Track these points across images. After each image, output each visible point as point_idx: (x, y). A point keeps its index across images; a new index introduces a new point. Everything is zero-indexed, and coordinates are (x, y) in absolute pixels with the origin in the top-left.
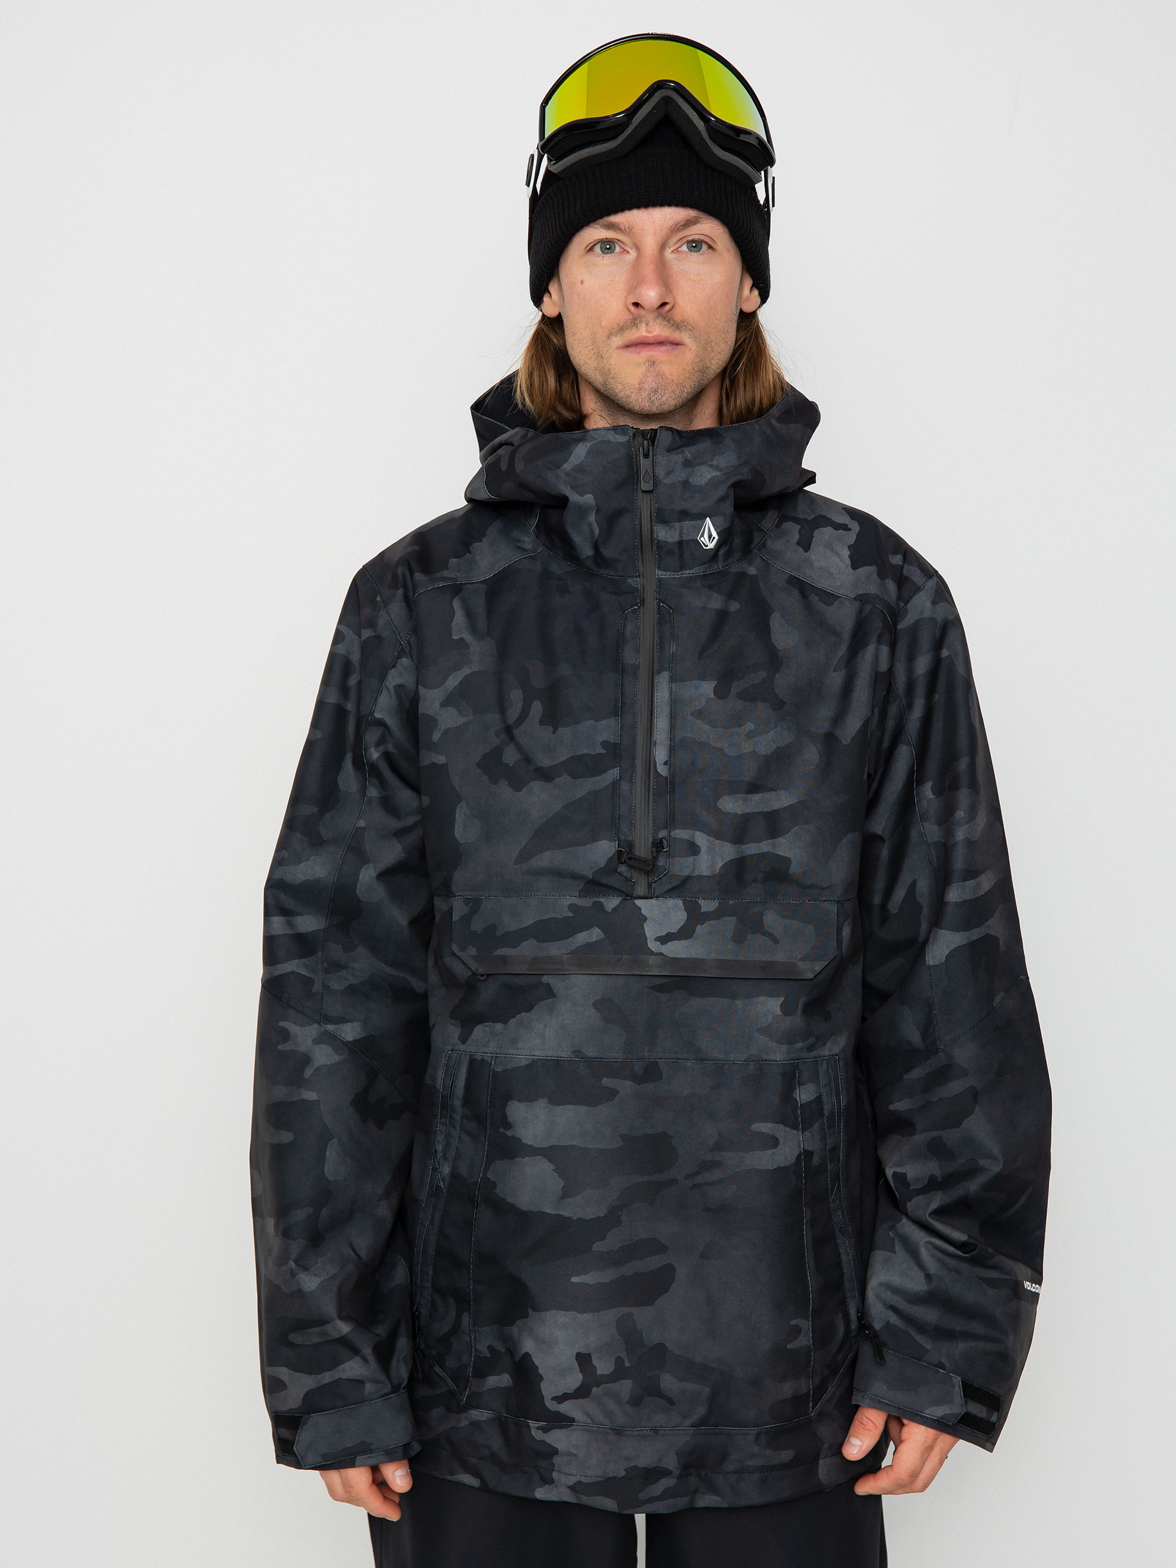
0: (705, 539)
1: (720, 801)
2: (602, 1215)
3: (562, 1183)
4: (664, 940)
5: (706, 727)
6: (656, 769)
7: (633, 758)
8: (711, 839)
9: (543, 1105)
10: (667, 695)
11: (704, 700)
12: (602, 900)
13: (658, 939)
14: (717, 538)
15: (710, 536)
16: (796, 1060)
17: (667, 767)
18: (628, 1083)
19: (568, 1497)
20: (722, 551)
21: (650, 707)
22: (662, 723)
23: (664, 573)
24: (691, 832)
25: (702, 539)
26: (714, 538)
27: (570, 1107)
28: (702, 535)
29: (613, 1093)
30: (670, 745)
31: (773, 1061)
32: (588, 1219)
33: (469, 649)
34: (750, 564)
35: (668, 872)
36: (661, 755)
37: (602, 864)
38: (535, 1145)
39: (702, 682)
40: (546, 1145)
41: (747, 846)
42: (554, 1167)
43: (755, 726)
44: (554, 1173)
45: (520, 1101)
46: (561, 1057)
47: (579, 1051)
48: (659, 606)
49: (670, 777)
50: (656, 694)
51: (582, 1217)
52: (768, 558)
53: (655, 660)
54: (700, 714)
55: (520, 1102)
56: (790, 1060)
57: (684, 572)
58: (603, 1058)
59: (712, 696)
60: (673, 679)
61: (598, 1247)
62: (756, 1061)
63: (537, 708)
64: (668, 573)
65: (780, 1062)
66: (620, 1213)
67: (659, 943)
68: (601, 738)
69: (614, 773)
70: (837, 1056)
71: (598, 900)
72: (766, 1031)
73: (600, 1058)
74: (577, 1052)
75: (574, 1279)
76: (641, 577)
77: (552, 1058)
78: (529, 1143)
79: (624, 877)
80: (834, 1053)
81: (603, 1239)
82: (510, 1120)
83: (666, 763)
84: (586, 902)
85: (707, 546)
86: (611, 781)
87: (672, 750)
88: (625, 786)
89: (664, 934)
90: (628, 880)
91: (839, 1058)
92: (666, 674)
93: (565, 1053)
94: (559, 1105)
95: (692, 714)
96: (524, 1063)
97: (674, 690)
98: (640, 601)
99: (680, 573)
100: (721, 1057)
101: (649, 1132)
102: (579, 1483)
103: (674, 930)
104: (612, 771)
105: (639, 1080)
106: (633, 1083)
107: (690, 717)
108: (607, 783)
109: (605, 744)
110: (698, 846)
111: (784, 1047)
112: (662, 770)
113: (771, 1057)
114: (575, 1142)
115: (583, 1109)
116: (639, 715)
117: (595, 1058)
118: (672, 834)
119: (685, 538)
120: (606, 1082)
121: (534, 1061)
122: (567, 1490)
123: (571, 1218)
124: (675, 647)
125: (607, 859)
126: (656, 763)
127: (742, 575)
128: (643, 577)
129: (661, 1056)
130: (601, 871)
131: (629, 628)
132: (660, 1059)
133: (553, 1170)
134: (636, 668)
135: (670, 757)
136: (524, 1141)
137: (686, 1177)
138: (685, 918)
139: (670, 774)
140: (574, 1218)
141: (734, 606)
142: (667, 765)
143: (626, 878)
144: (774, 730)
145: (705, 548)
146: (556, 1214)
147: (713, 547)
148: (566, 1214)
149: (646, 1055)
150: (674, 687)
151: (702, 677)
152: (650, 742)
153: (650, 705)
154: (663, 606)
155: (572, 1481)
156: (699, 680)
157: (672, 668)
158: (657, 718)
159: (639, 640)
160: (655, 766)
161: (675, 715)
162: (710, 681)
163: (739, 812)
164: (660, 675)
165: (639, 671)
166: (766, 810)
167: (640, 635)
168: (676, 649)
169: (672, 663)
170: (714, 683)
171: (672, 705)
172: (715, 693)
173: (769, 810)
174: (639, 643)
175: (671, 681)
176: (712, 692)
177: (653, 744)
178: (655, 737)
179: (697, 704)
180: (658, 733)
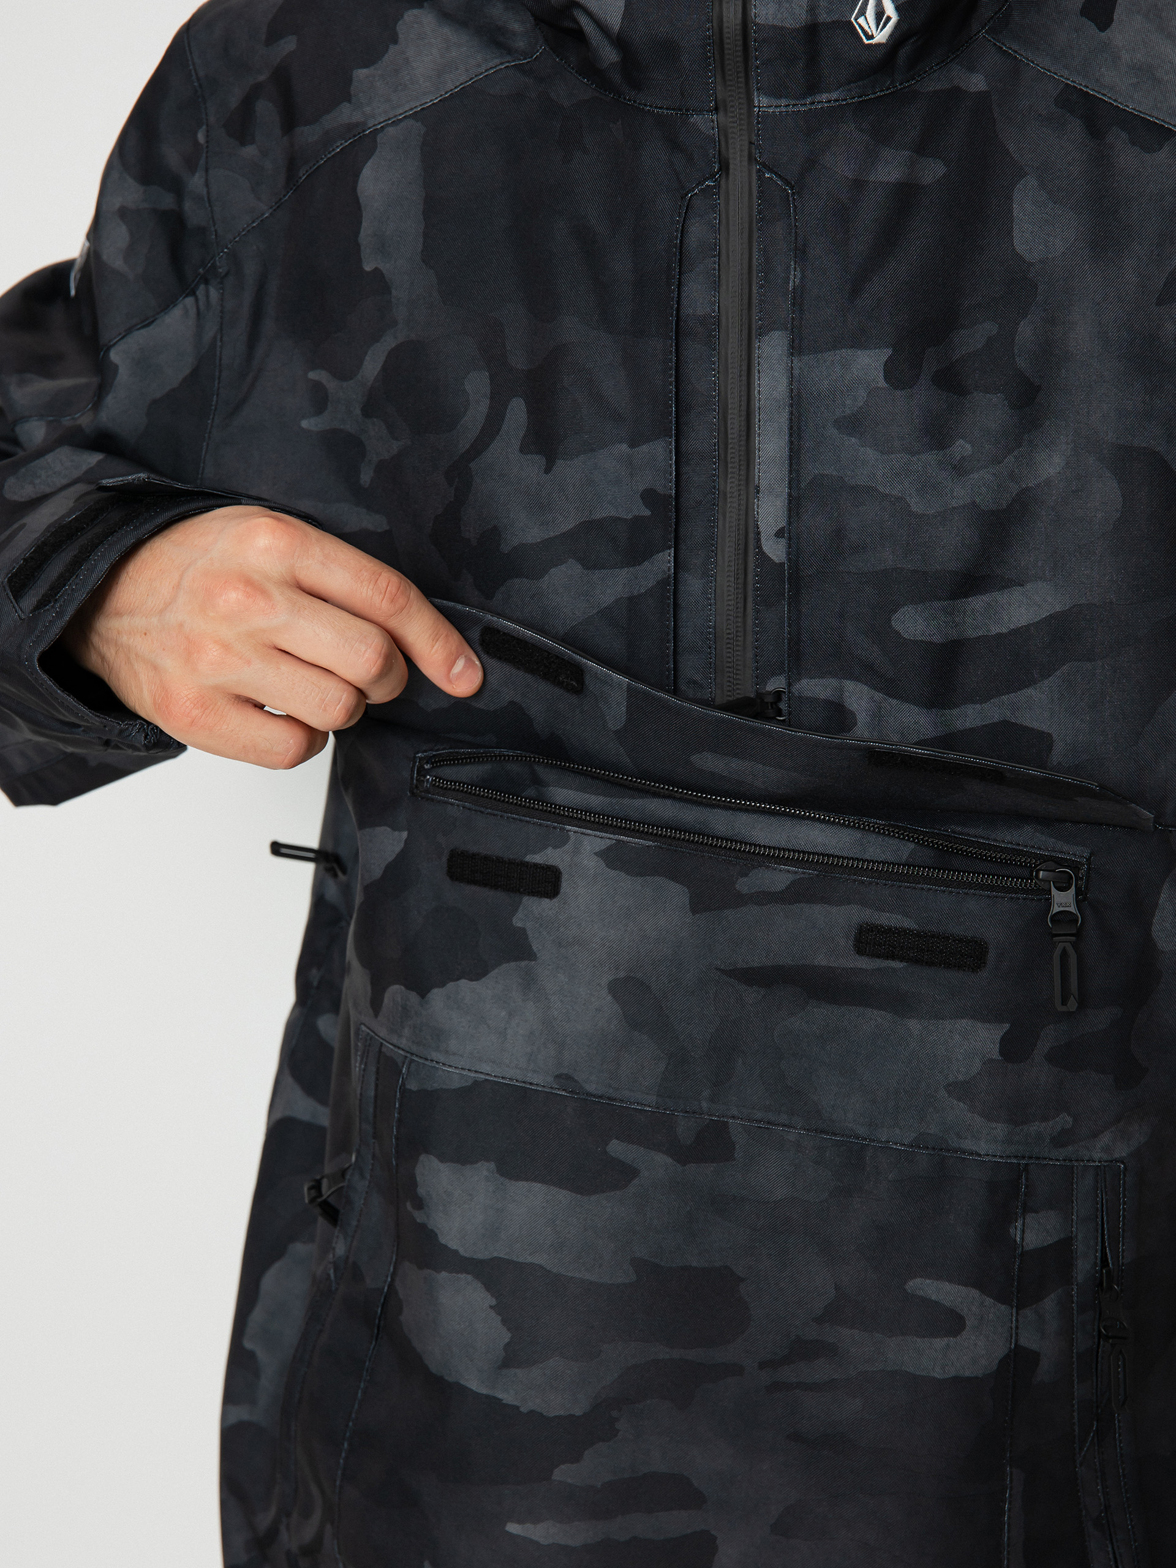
0: (867, 22)
1: (897, 615)
2: (578, 1412)
3: (506, 1336)
5: (870, 453)
6: (759, 546)
8: (878, 696)
9: (485, 1173)
10: (781, 388)
11: (862, 394)
14: (895, 18)
15: (880, 14)
16: (1023, 1157)
17: (783, 542)
18: (661, 1159)
20: (904, 52)
21: (744, 408)
22: (770, 448)
23: (775, 102)
24: (833, 682)
25: (861, 20)
26: (889, 19)
27: (537, 1186)
28: (862, 12)
29: (627, 1173)
30: (790, 495)
31: (972, 1154)
32: (552, 1415)
33: (390, 293)
34: (971, 69)
36: (769, 515)
38: (462, 1252)
39: (859, 352)
40: (482, 1255)
41: (955, 711)
42: (494, 1302)
43: (973, 446)
44: (493, 1314)
45: (442, 1158)
46: (531, 1084)
47: (568, 1077)
48: (760, 178)
49: (790, 568)
50: (757, 383)
51: (539, 1410)
52: (1016, 48)
53: (755, 301)
54: (853, 424)
55: (442, 1161)
56: (1009, 1157)
57: (818, 98)
58: (615, 1100)
59: (882, 383)
60: (795, 349)
61: (563, 1474)
62: (934, 1149)
63: (517, 412)
64: (783, 102)
65: (986, 1159)
66: (615, 1414)
68: (642, 482)
69: (661, 562)
70: (1123, 1163)
72: (962, 1090)
73: (609, 1098)
74: (564, 1079)
75: (513, 1528)
76: (721, 114)
77: (514, 1083)
78: (453, 1245)
80: (1117, 1155)
81: (577, 1459)
82: (421, 1191)
83: (779, 534)
85: (872, 37)
86: (660, 578)
87: (794, 505)
88: (693, 584)
91: (1125, 1168)
92: (778, 337)
93: (540, 1079)
94: (518, 1178)
95: (838, 424)
96: (456, 1084)
97: (796, 372)
98: (720, 169)
99: (809, 100)
100: (861, 1131)
101: (694, 1264)
104: (661, 556)
105: (683, 1154)
106: (669, 1160)
107: (832, 431)
108: (652, 582)
109: (649, 497)
110: (852, 713)
111: (1000, 1129)
112: (775, 550)
113: (968, 1144)
114: (540, 1259)
115: (564, 1196)
117: (601, 1097)
118: (797, 688)
119: (823, 17)
120: (616, 1148)
121: (476, 1083)
123: (518, 1408)
124: (799, 275)
126: (759, 533)
127: (956, 93)
128: (726, 111)
129: (736, 1113)
131: (697, 231)
132: (733, 1117)
133: (491, 1307)
134: (713, 324)
135: (790, 523)
136: (443, 1240)
137: (762, 1365)
139: (789, 560)
140: (522, 1409)
141: (933, 171)
142: (783, 537)
144: (1016, 453)
145: (866, 42)
146: (487, 1396)
147: (884, 41)
148: (507, 1397)
149: (704, 1105)
150: (797, 364)
151: (858, 341)
152: (746, 489)
153: (743, 403)
154: (771, 179)
156: (852, 347)
157: (792, 323)
158: (759, 435)
159: (719, 259)
160: (758, 540)
161: (799, 428)
162: (875, 348)
163: (937, 639)
164: (767, 338)
165: (718, 332)
166: (998, 630)
167: (721, 247)
168: (802, 279)
169: (793, 313)
170: (886, 353)
171: (792, 407)
172: (887, 377)
173: (1005, 630)
174: (719, 265)
175: (792, 354)
176: (881, 375)
177: (752, 490)
178: (757, 477)
179: (848, 402)
180: (763, 467)
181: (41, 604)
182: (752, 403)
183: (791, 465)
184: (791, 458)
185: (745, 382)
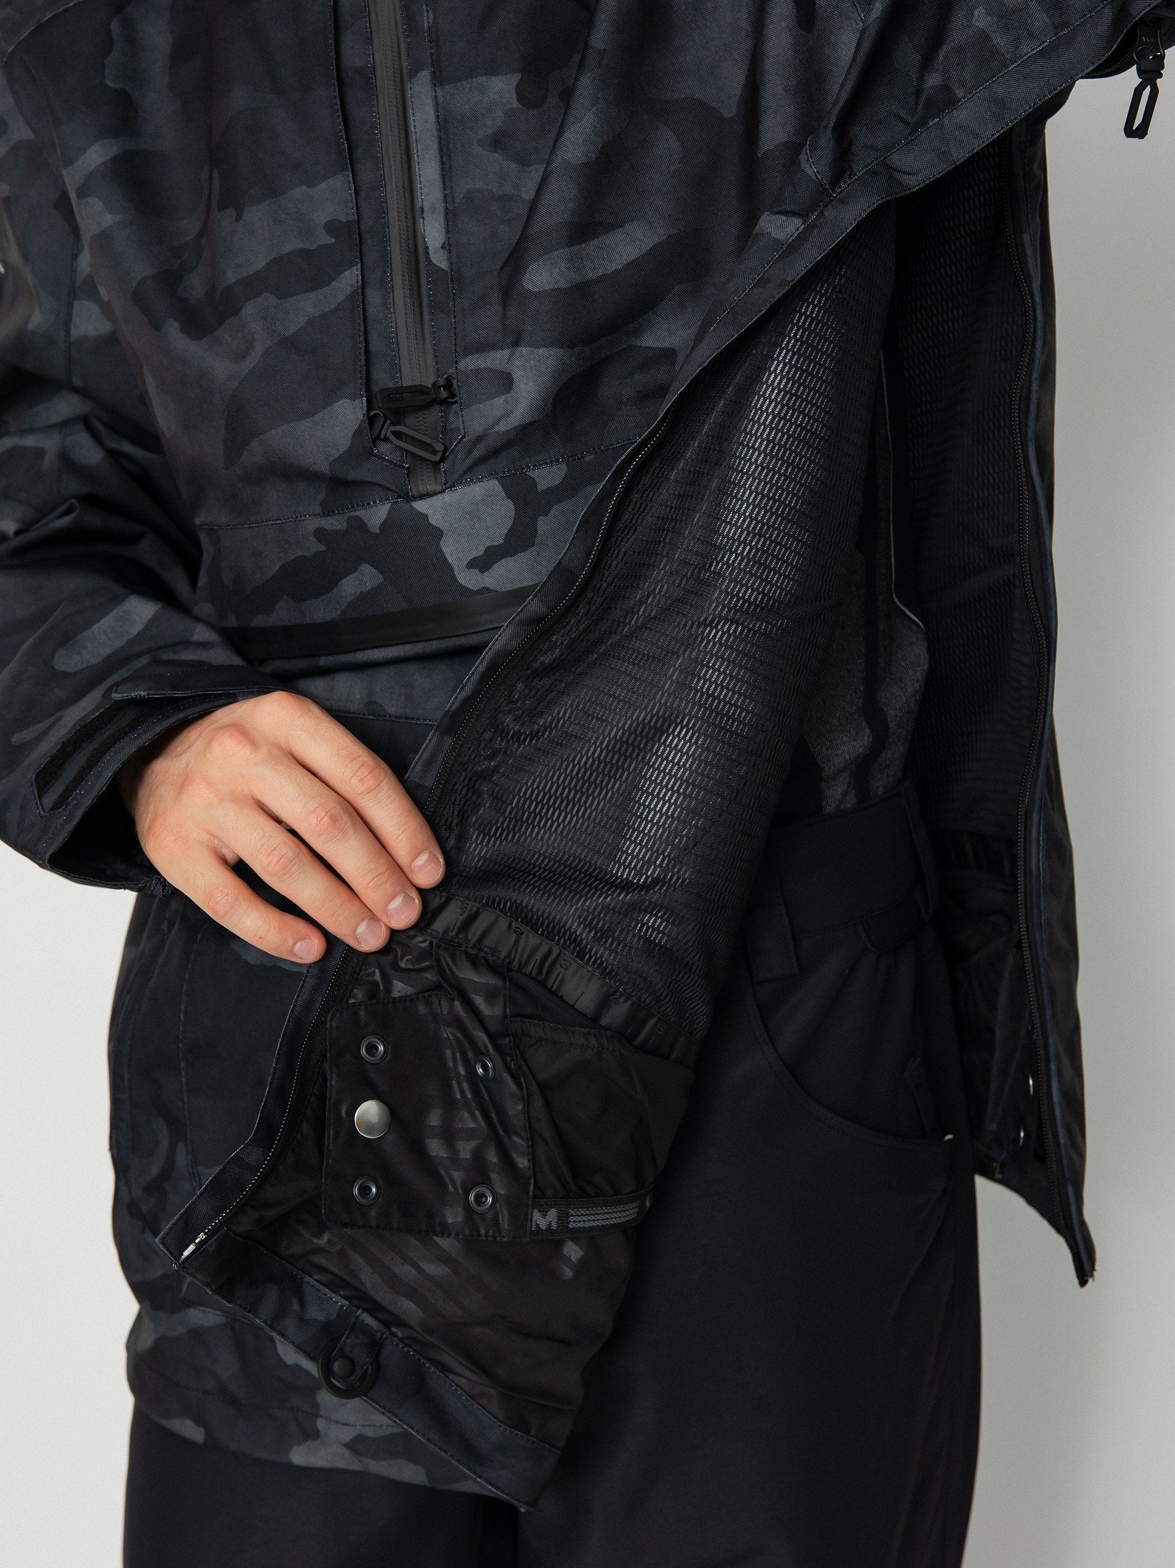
1: (527, 273)
4: (483, 563)
5: (511, 166)
6: (429, 260)
7: (384, 244)
10: (431, 116)
11: (499, 115)
12: (360, 513)
13: (473, 564)
17: (446, 252)
19: (345, 1461)
21: (403, 144)
22: (428, 172)
30: (446, 209)
35: (464, 437)
36: (433, 232)
37: (344, 444)
39: (493, 79)
49: (454, 269)
50: (412, 118)
53: (404, 53)
54: (495, 142)
59: (516, 104)
60: (437, 80)
63: (215, 182)
67: (475, 571)
68: (322, 217)
69: (351, 277)
71: (353, 514)
79: (389, 461)
83: (443, 246)
84: (335, 523)
86: (348, 293)
87: (451, 218)
88: (374, 297)
89: (481, 553)
90: (395, 465)
92: (425, 75)
95: (481, 143)
97: (440, 100)
102: (360, 1438)
103: (498, 540)
104: (347, 273)
107: (478, 150)
108: (341, 297)
109: (332, 227)
110: (510, 375)
112: (440, 259)
116: (386, 163)
118: (461, 365)
122: (342, 1450)
124: (431, 16)
125: (351, 434)
126: (427, 248)
130: (344, 458)
134: (369, 74)
135: (448, 232)
138: (512, 513)
139: (453, 264)
142: (446, 247)
143: (391, 462)
150: (439, 93)
151: (492, 69)
152: (413, 212)
153: (403, 140)
155: (347, 1435)
156: (486, 74)
157: (432, 57)
158: (419, 163)
159: (369, 19)
160: (427, 253)
161: (448, 149)
162: (506, 74)
163: (563, 284)
164: (415, 79)
165: (375, 79)
166: (614, 268)
167: (370, 8)
168: (435, 19)
169: (431, 48)
170: (516, 78)
171: (440, 132)
172: (520, 98)
173: (620, 267)
174: (370, 24)
175: (435, 85)
176: (514, 96)
177: (418, 213)
178: (420, 199)
179: (489, 123)
180: (425, 190)
181: (57, 805)
182: (410, 137)
183: (444, 183)
184: (443, 177)
185: (401, 118)
